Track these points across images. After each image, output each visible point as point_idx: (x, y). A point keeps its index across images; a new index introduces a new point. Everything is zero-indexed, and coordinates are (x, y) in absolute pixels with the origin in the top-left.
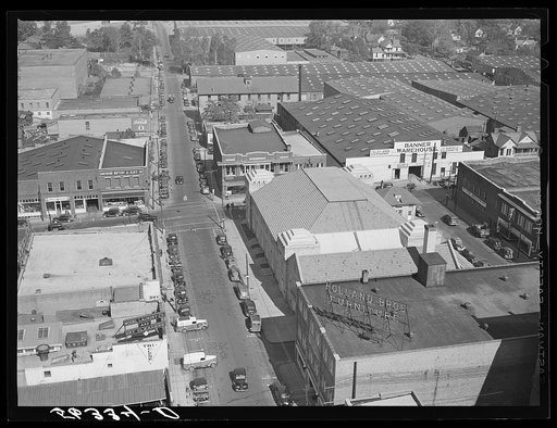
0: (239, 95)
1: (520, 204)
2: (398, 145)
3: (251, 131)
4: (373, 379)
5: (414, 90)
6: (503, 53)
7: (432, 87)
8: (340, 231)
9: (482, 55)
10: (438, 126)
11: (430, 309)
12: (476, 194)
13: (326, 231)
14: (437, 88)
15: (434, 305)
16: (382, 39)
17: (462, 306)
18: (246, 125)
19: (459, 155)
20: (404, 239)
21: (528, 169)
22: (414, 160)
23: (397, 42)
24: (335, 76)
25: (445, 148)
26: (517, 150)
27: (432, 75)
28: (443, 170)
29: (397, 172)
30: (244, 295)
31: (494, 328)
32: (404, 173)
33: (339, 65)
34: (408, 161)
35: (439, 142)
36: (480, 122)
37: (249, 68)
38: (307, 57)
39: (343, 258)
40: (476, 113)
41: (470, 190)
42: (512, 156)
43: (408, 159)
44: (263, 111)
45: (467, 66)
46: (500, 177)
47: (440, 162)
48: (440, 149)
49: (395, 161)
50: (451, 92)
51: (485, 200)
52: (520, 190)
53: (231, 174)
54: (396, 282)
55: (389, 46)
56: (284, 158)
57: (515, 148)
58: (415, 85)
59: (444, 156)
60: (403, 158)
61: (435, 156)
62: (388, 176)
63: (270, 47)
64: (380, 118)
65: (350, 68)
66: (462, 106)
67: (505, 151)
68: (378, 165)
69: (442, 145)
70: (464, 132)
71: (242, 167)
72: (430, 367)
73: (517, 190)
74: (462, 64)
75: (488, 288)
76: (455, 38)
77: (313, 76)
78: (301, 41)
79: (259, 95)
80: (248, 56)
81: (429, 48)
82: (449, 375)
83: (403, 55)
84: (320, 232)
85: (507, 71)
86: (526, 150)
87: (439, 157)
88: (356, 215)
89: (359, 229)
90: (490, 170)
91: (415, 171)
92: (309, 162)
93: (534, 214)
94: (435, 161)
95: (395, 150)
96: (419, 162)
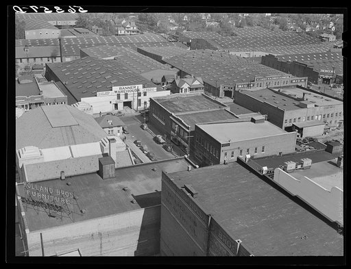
0: (21, 59)
1: (180, 122)
2: (114, 88)
3: (19, 83)
4: (55, 243)
5: (137, 54)
6: (197, 30)
7: (149, 51)
8: (60, 146)
9: (185, 31)
10: (148, 76)
11: (102, 193)
12: (159, 117)
13: (50, 147)
14: (152, 52)
15: (106, 190)
16: (124, 21)
17: (124, 189)
19: (154, 93)
20: (102, 149)
21: (192, 100)
22: (126, 97)
23: (134, 24)
24: (90, 45)
25: (145, 90)
26: (191, 89)
27: (152, 44)
28: (145, 103)
29: (116, 105)
31: (143, 201)
32: (121, 106)
33: (94, 39)
34: (123, 99)
35: (140, 86)
36: (174, 72)
37: (34, 43)
38: (75, 33)
39: (57, 163)
40: (173, 67)
41: (157, 115)
42: (188, 93)
43: (122, 97)
44: (37, 69)
45: (176, 38)
46: (174, 106)
47: (142, 98)
48: (142, 90)
49: (114, 99)
50: (159, 55)
51: (164, 121)
52: (183, 114)
54: (85, 177)
55: (128, 26)
56: (38, 100)
57: (189, 88)
58: (140, 51)
59: (145, 94)
60: (119, 97)
61: (139, 95)
62: (111, 108)
63: (50, 27)
64: (107, 72)
65: (101, 39)
66: (164, 63)
67: (183, 90)
68: (102, 102)
69: (144, 87)
70: (164, 79)
72: (95, 231)
73: (180, 114)
74: (173, 37)
75: (142, 176)
76: (171, 21)
77: (75, 46)
78: (73, 23)
79: (35, 58)
80: (34, 33)
81: (155, 27)
82: (109, 234)
83: (138, 32)
84: (45, 148)
85: (198, 41)
86: (196, 89)
87: (142, 95)
88: (71, 135)
89: (72, 144)
90: (168, 102)
91: (128, 104)
92: (55, 102)
93: (188, 128)
94: (139, 98)
95: (113, 91)
96: (130, 99)
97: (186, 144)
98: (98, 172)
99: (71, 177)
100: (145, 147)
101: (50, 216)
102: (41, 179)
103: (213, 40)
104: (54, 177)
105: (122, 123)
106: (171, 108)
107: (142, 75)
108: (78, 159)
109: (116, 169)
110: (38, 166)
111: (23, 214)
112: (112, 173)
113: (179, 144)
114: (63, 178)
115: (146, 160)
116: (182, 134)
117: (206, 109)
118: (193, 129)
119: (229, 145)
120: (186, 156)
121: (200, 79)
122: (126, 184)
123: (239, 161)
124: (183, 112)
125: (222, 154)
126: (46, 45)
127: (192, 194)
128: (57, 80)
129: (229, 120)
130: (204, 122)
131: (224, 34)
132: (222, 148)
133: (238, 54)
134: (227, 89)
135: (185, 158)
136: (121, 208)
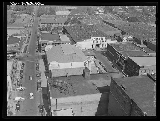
0: (53, 24)
1: (121, 55)
2: (92, 38)
3: (52, 34)
4: (62, 104)
5: (103, 23)
6: (132, 13)
8: (67, 62)
9: (126, 13)
10: (107, 33)
11: (84, 85)
13: (63, 62)
14: (110, 23)
15: (85, 83)
16: (98, 8)
18: (51, 32)
19: (110, 41)
20: (85, 65)
21: (127, 45)
22: (97, 43)
23: (103, 9)
24: (83, 19)
25: (106, 39)
26: (127, 40)
27: (111, 19)
28: (106, 45)
29: (92, 46)
30: (39, 80)
31: (101, 90)
32: (94, 46)
33: (85, 16)
34: (95, 43)
35: (104, 38)
36: (120, 32)
37: (59, 16)
39: (65, 70)
40: (119, 30)
41: (110, 51)
43: (95, 42)
44: (59, 28)
45: (122, 16)
46: (119, 47)
47: (104, 43)
48: (104, 40)
49: (92, 43)
50: (113, 24)
51: (114, 54)
52: (123, 51)
53: (43, 46)
55: (100, 10)
56: (59, 42)
57: (126, 40)
58: (105, 22)
59: (106, 42)
60: (94, 42)
61: (103, 42)
62: (90, 47)
63: (66, 10)
65: (88, 16)
66: (115, 27)
67: (124, 40)
68: (86, 44)
69: (105, 38)
70: (115, 35)
71: (47, 44)
72: (80, 101)
73: (121, 51)
74: (121, 16)
75: (102, 79)
76: (120, 8)
78: (76, 8)
79: (59, 24)
80: (59, 13)
81: (112, 11)
82: (85, 103)
83: (104, 13)
84: (61, 63)
85: (132, 18)
86: (130, 40)
87: (104, 42)
88: (72, 58)
89: (72, 62)
90: (116, 46)
91: (97, 46)
92: (66, 43)
93: (125, 58)
94: (103, 43)
95: (91, 40)
96: (99, 43)
97: (123, 65)
98: (82, 75)
99: (71, 76)
100: (104, 66)
101: (61, 92)
102: (58, 76)
103: (140, 18)
104: (64, 76)
105: (95, 54)
106: (117, 49)
107: (105, 33)
108: (74, 68)
109: (91, 74)
110: (57, 70)
111: (50, 90)
112: (89, 76)
113: (120, 65)
114: (67, 76)
115: (104, 71)
116: (121, 60)
117: (133, 50)
118: (127, 59)
119: (144, 67)
120: (123, 71)
121: (132, 35)
122: (95, 81)
123: (148, 75)
124: (123, 50)
125: (140, 71)
126: (64, 18)
127: (124, 89)
128: (68, 33)
129: (144, 56)
130: (132, 55)
131: (145, 15)
132: (140, 69)
133: (151, 25)
134: (144, 41)
135: (122, 72)
136: (91, 92)
